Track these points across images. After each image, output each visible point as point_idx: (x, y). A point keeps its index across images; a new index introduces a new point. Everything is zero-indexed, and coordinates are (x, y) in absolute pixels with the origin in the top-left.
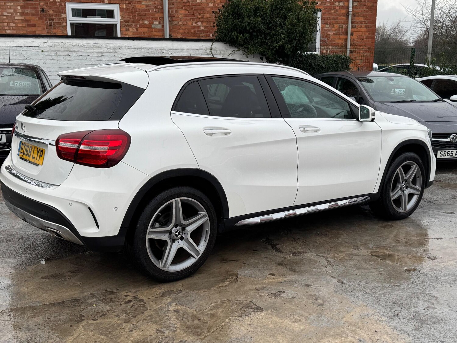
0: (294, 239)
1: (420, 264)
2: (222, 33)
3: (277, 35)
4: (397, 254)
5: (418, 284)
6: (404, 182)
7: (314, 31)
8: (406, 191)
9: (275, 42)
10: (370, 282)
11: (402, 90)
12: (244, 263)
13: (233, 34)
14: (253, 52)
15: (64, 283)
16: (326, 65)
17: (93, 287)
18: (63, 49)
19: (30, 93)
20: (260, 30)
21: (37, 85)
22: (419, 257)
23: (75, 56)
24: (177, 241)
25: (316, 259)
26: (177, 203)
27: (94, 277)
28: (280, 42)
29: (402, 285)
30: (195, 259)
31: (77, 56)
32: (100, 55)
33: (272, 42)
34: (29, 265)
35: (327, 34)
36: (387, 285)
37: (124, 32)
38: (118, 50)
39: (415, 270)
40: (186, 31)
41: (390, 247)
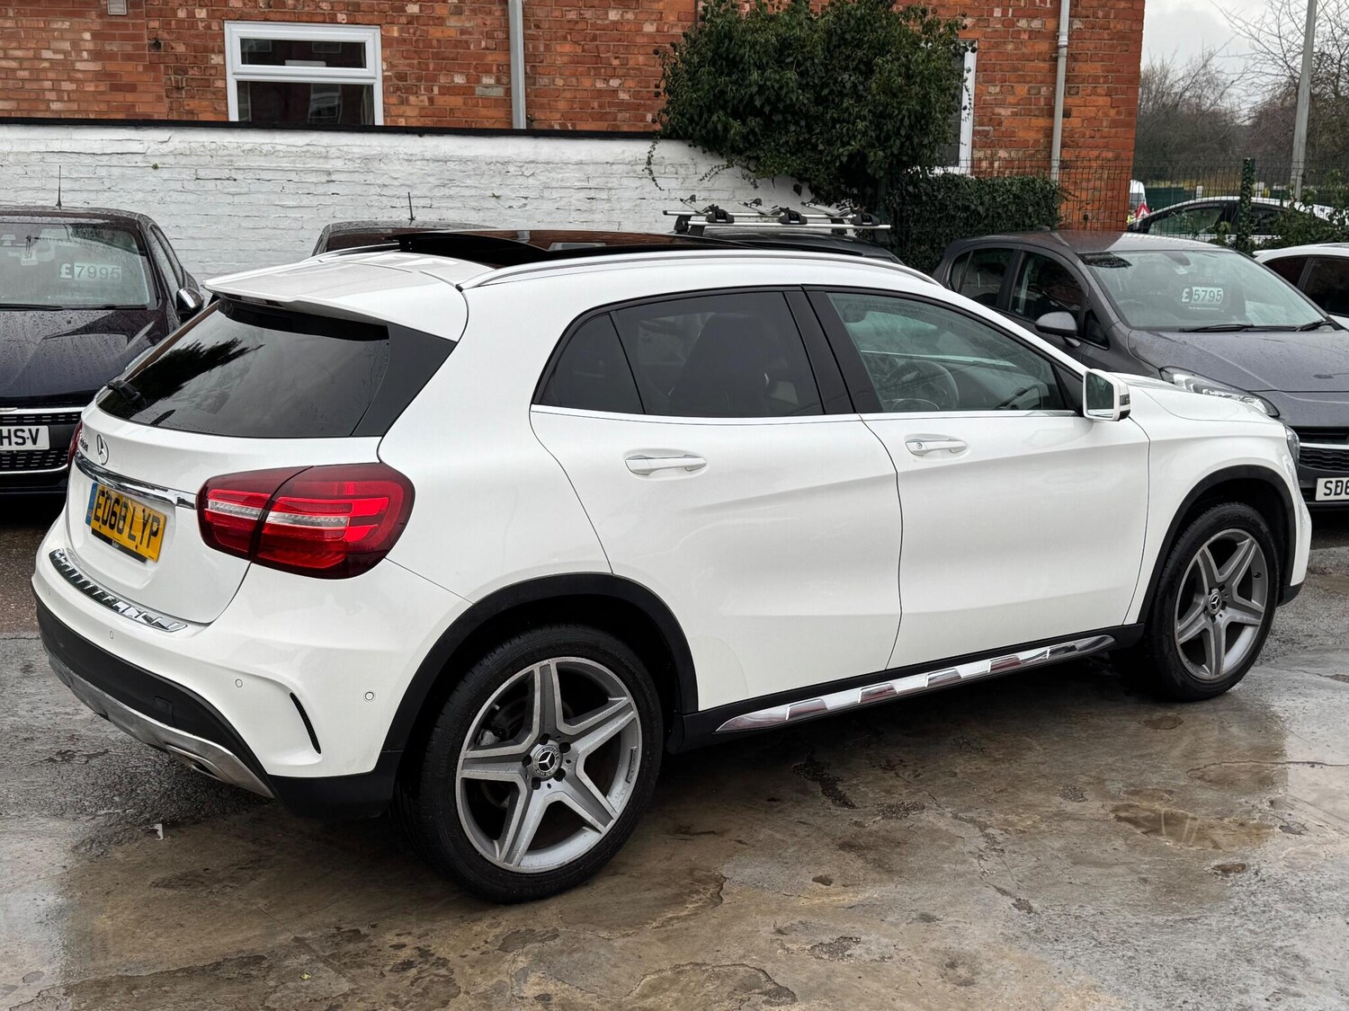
0: (888, 762)
1: (1259, 847)
2: (683, 115)
3: (844, 121)
4: (1190, 815)
5: (1251, 916)
6: (1215, 591)
7: (954, 108)
8: (1221, 616)
9: (839, 142)
10: (1111, 909)
11: (1215, 290)
12: (740, 842)
13: (715, 118)
14: (773, 172)
15: (217, 904)
16: (987, 210)
17: (301, 915)
18: (216, 161)
19: (118, 302)
20: (794, 105)
21: (141, 277)
22: (1257, 824)
23: (250, 181)
24: (546, 782)
25: (953, 830)
26: (545, 673)
27: (306, 884)
28: (853, 143)
29: (1203, 919)
30: (597, 834)
31: (255, 183)
32: (325, 178)
33: (829, 143)
34: (119, 843)
35: (993, 114)
36: (1159, 920)
37: (394, 107)
38: (376, 164)
39: (1243, 867)
40: (575, 106)
41: (1171, 792)
